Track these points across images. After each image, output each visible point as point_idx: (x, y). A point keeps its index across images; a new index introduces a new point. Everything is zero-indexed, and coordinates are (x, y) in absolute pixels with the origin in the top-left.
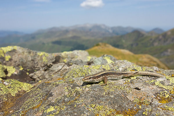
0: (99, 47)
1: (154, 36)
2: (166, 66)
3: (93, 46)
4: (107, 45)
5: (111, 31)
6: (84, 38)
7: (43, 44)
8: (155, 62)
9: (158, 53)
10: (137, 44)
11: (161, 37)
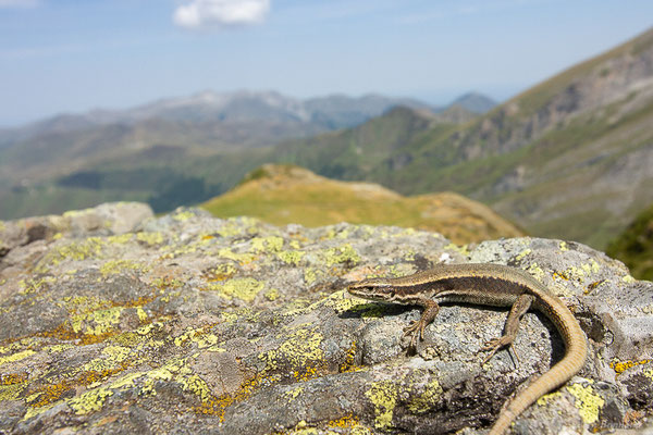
0: (265, 181)
1: (463, 125)
2: (518, 228)
3: (242, 182)
4: (297, 172)
5: (304, 115)
6: (199, 151)
7: (18, 190)
8: (478, 217)
9: (484, 183)
10: (410, 159)
11: (487, 125)
